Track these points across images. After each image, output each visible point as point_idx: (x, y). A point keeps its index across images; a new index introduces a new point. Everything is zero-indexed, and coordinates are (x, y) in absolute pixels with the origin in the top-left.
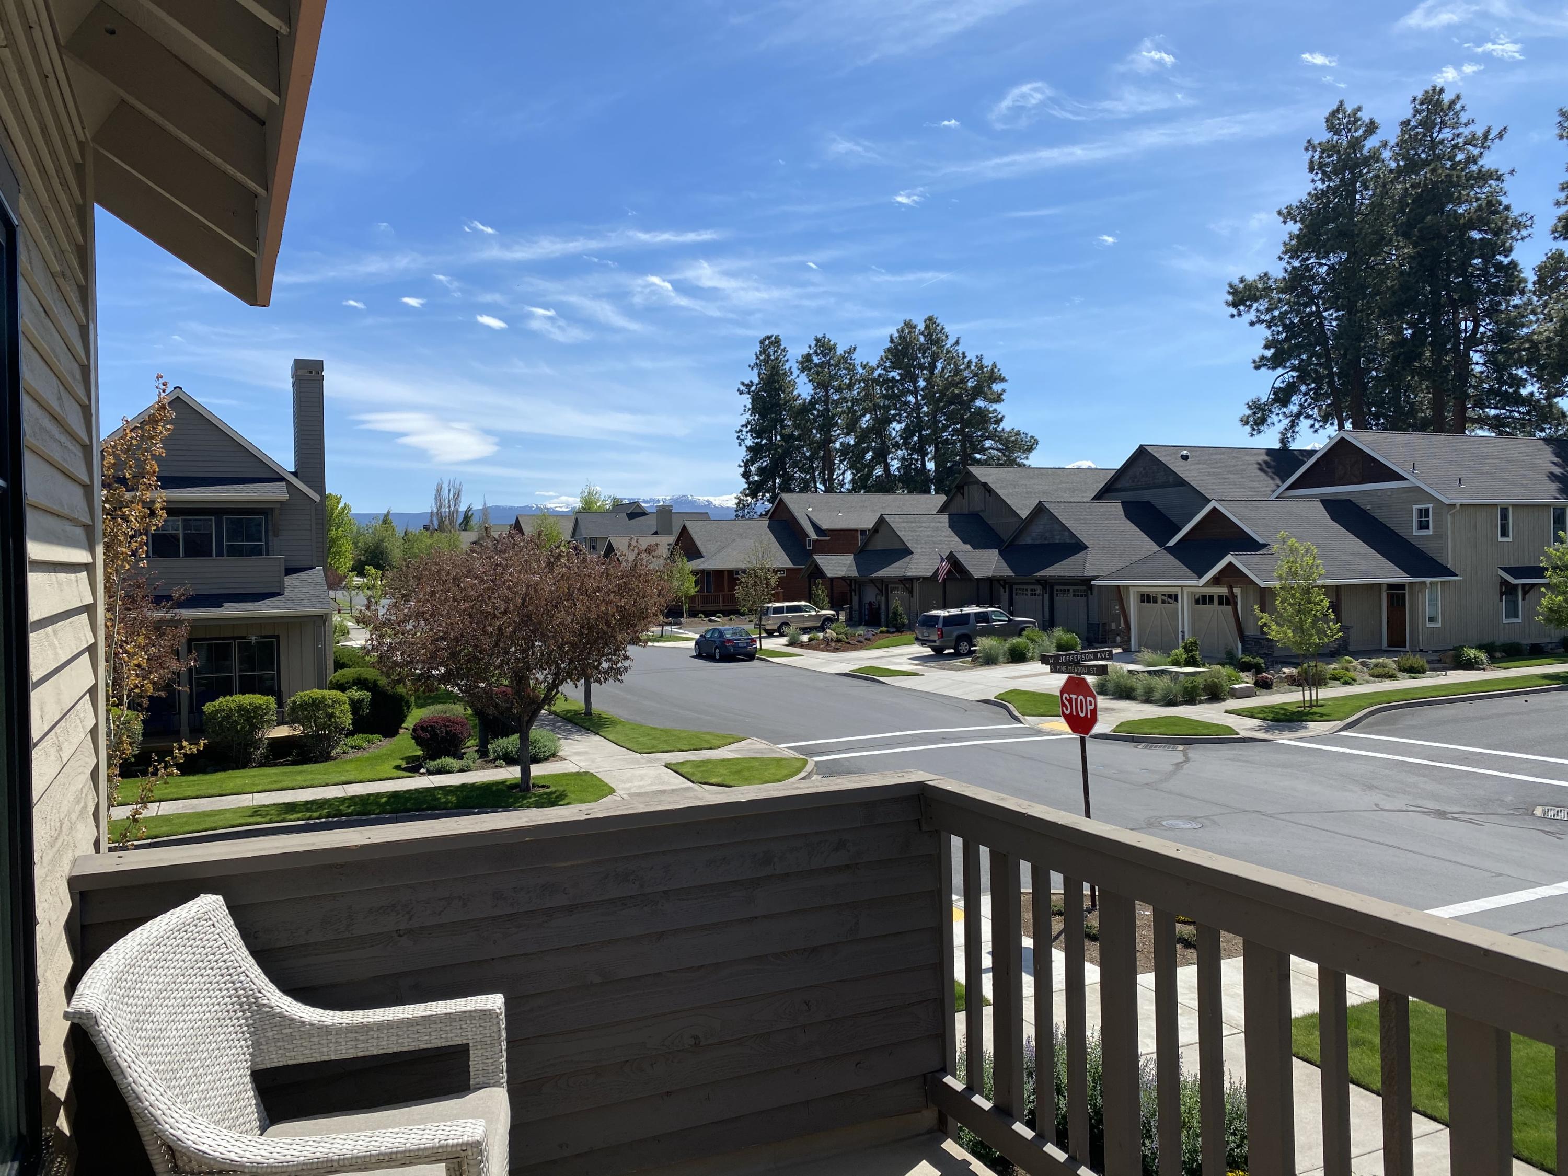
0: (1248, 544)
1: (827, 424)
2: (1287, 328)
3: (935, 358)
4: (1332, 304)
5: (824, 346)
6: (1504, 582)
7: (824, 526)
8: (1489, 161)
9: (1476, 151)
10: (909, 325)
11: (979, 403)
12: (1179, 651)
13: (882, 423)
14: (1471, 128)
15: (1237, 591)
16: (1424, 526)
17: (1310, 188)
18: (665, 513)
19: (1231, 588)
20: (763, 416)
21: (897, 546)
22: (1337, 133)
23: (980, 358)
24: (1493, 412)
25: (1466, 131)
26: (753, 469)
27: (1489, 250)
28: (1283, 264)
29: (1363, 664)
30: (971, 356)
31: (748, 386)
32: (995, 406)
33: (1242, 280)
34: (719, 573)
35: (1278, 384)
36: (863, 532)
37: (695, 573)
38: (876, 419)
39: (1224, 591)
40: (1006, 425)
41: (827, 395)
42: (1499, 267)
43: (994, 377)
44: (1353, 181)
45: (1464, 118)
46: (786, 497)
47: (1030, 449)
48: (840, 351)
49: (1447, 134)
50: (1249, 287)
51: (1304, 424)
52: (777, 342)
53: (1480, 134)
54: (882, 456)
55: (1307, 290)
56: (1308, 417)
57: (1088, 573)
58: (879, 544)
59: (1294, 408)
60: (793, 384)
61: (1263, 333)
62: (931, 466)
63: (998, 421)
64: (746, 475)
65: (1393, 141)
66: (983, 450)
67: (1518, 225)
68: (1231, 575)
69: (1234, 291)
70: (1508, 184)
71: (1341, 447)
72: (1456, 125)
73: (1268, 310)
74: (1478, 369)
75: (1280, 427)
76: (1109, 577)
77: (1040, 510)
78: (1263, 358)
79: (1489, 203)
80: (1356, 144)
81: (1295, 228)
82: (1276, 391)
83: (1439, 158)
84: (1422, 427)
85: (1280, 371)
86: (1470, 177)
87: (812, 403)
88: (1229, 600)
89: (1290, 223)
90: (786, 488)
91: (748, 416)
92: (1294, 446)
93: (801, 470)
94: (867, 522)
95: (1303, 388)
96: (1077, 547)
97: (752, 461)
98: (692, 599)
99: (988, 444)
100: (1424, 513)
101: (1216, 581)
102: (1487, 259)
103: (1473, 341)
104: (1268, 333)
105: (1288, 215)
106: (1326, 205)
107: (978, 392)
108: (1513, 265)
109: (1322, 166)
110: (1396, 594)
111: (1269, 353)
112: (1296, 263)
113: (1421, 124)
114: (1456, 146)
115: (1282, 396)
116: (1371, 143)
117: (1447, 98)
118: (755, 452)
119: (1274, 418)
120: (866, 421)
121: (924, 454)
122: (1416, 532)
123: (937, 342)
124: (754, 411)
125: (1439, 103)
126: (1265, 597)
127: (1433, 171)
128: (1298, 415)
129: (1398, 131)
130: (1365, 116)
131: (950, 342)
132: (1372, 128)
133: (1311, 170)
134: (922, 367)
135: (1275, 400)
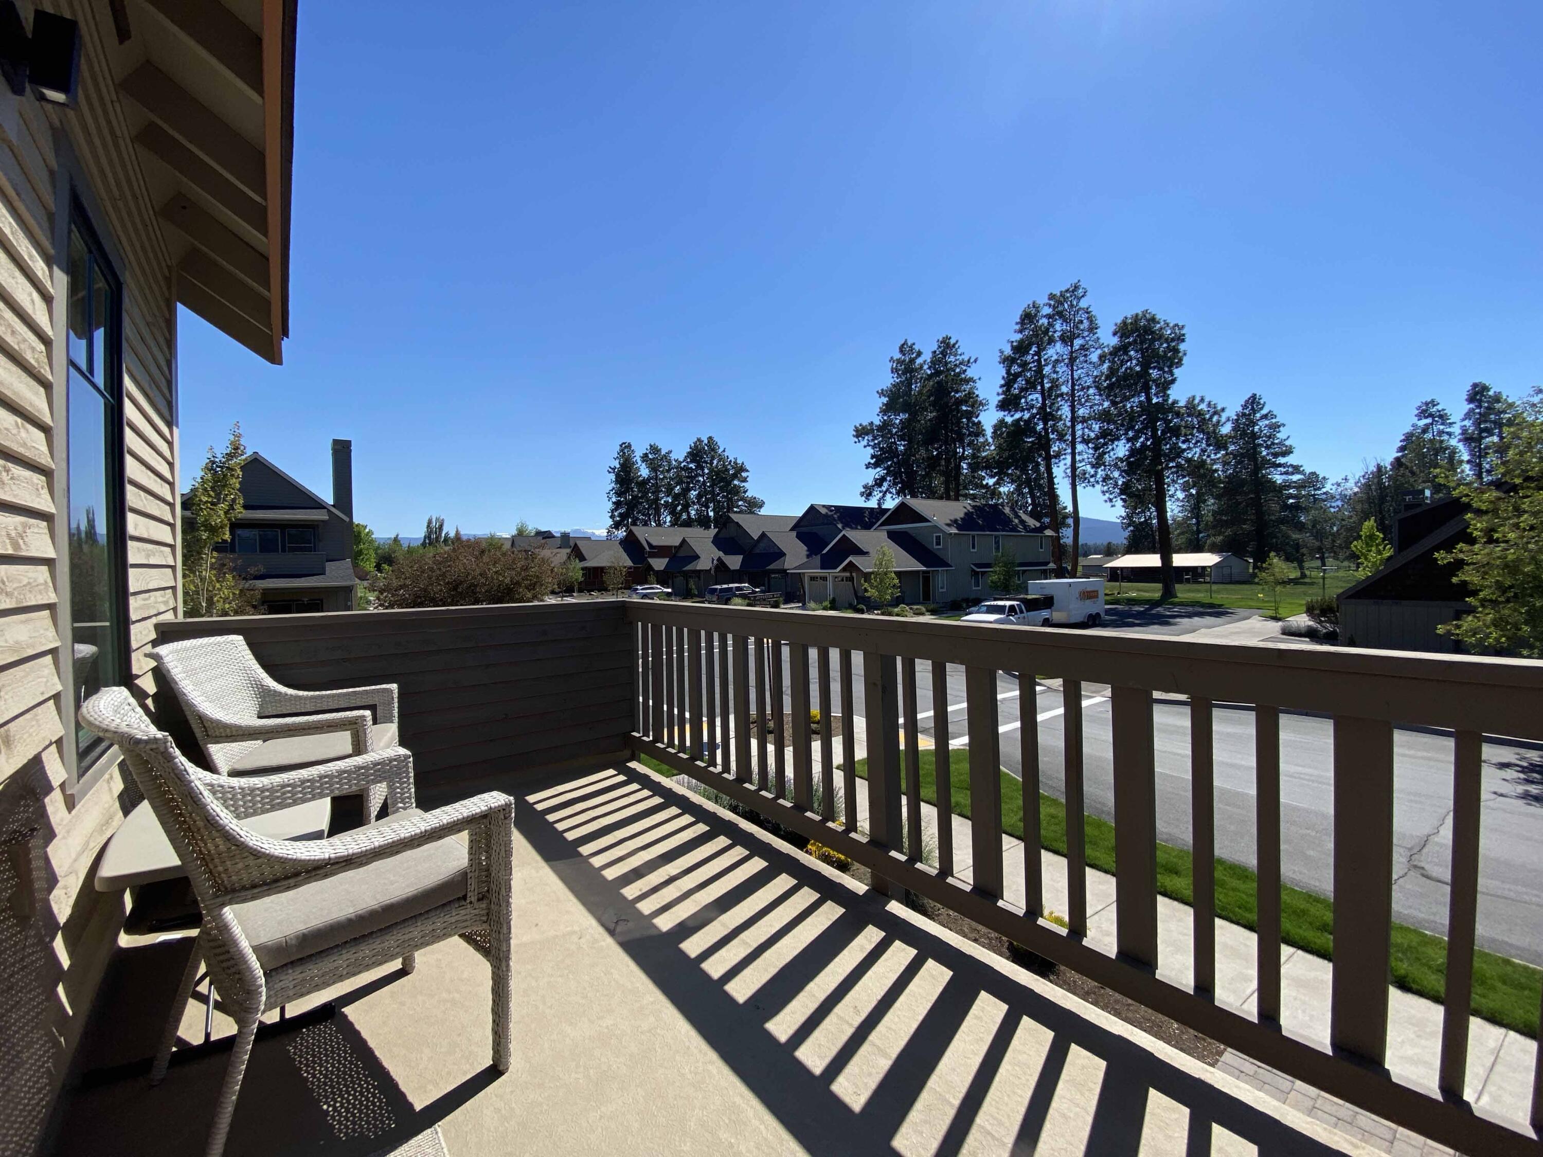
0: (859, 552)
1: (657, 491)
2: (881, 449)
3: (713, 458)
4: (902, 438)
5: (655, 449)
6: (973, 570)
7: (654, 543)
8: (970, 373)
9: (964, 368)
10: (699, 440)
11: (736, 482)
12: (827, 603)
13: (686, 491)
14: (963, 357)
15: (854, 574)
16: (938, 543)
17: (892, 381)
18: (565, 537)
19: (851, 573)
20: (621, 486)
21: (692, 554)
22: (904, 355)
23: (736, 459)
24: (971, 492)
25: (961, 358)
26: (616, 514)
27: (970, 415)
28: (880, 418)
29: (911, 609)
30: (731, 458)
31: (614, 469)
32: (743, 484)
33: (861, 425)
34: (596, 569)
35: (877, 477)
36: (675, 547)
37: (583, 569)
38: (682, 489)
39: (848, 574)
40: (749, 494)
41: (657, 476)
42: (974, 423)
43: (742, 469)
44: (911, 377)
45: (959, 352)
46: (634, 528)
47: (761, 507)
48: (663, 453)
49: (952, 359)
50: (863, 428)
51: (888, 496)
52: (629, 446)
53: (966, 359)
54: (686, 508)
55: (890, 431)
56: (890, 493)
57: (786, 567)
58: (681, 554)
59: (884, 489)
60: (638, 469)
61: (870, 451)
62: (711, 514)
63: (745, 492)
64: (612, 517)
65: (929, 360)
66: (738, 507)
67: (981, 404)
68: (851, 567)
69: (857, 430)
70: (979, 384)
71: (902, 506)
72: (955, 355)
73: (873, 440)
74: (965, 471)
75: (878, 497)
76: (795, 568)
77: (763, 535)
78: (869, 463)
79: (969, 393)
80: (912, 361)
81: (885, 400)
82: (876, 480)
83: (948, 370)
84: (941, 498)
85: (879, 469)
86: (961, 380)
87: (649, 479)
88: (851, 579)
89: (883, 398)
90: (634, 524)
91: (613, 485)
92: (884, 507)
93: (643, 515)
94: (676, 542)
95: (888, 478)
96: (781, 554)
97: (616, 509)
98: (580, 583)
99: (740, 503)
100: (938, 538)
101: (844, 570)
102: (969, 419)
103: (963, 458)
104: (872, 451)
105: (882, 393)
106: (899, 390)
107: (735, 476)
108: (979, 422)
109: (897, 370)
110: (926, 576)
111: (873, 461)
112: (885, 418)
113: (942, 353)
114: (955, 365)
115: (879, 482)
116: (919, 361)
117: (952, 341)
118: (618, 504)
119: (875, 493)
120: (677, 489)
121: (708, 507)
122: (936, 547)
123: (713, 450)
124: (617, 482)
125: (948, 344)
126: (867, 576)
127: (946, 377)
128: (885, 492)
129: (931, 355)
130: (916, 348)
131: (720, 450)
132: (919, 354)
133: (892, 372)
134: (706, 462)
135: (876, 484)
